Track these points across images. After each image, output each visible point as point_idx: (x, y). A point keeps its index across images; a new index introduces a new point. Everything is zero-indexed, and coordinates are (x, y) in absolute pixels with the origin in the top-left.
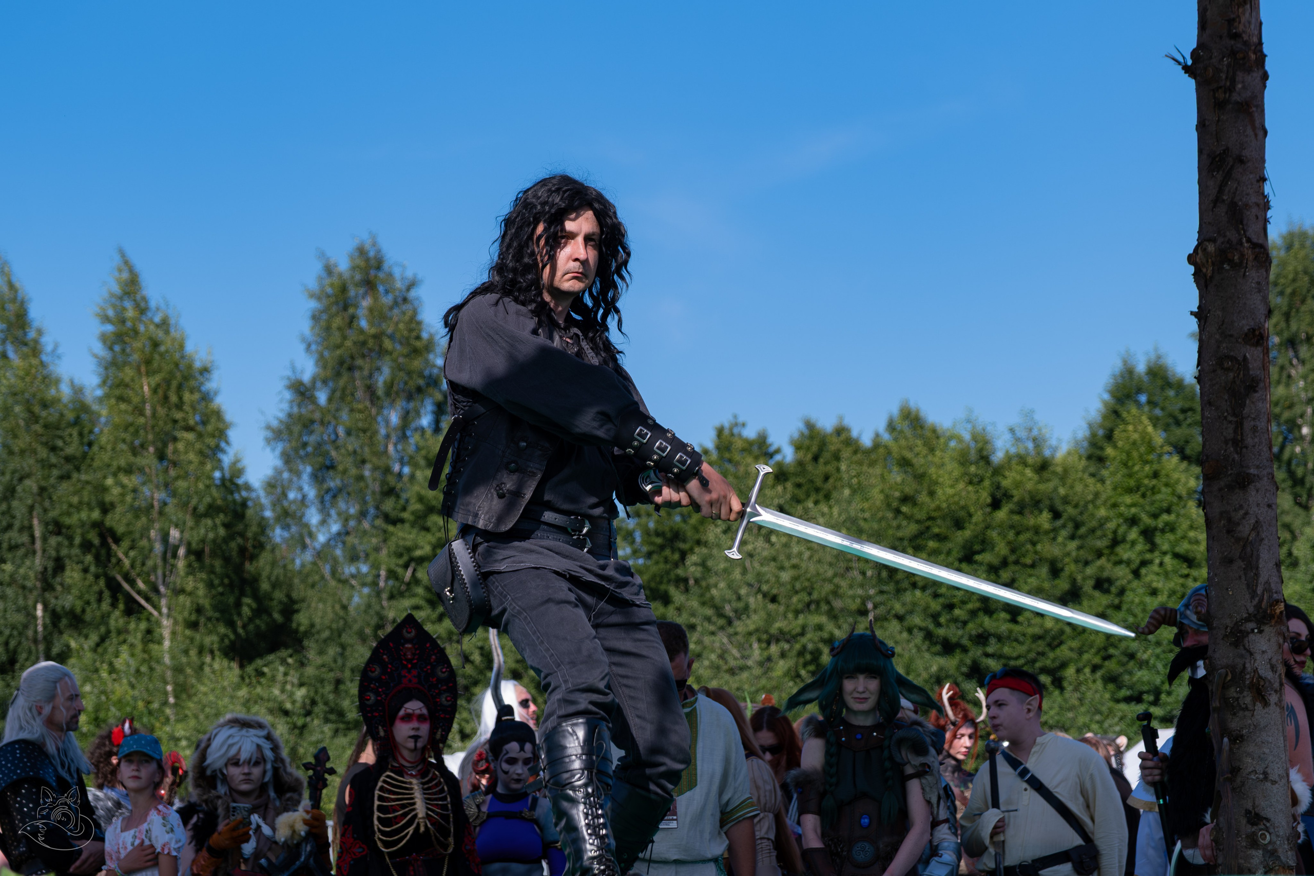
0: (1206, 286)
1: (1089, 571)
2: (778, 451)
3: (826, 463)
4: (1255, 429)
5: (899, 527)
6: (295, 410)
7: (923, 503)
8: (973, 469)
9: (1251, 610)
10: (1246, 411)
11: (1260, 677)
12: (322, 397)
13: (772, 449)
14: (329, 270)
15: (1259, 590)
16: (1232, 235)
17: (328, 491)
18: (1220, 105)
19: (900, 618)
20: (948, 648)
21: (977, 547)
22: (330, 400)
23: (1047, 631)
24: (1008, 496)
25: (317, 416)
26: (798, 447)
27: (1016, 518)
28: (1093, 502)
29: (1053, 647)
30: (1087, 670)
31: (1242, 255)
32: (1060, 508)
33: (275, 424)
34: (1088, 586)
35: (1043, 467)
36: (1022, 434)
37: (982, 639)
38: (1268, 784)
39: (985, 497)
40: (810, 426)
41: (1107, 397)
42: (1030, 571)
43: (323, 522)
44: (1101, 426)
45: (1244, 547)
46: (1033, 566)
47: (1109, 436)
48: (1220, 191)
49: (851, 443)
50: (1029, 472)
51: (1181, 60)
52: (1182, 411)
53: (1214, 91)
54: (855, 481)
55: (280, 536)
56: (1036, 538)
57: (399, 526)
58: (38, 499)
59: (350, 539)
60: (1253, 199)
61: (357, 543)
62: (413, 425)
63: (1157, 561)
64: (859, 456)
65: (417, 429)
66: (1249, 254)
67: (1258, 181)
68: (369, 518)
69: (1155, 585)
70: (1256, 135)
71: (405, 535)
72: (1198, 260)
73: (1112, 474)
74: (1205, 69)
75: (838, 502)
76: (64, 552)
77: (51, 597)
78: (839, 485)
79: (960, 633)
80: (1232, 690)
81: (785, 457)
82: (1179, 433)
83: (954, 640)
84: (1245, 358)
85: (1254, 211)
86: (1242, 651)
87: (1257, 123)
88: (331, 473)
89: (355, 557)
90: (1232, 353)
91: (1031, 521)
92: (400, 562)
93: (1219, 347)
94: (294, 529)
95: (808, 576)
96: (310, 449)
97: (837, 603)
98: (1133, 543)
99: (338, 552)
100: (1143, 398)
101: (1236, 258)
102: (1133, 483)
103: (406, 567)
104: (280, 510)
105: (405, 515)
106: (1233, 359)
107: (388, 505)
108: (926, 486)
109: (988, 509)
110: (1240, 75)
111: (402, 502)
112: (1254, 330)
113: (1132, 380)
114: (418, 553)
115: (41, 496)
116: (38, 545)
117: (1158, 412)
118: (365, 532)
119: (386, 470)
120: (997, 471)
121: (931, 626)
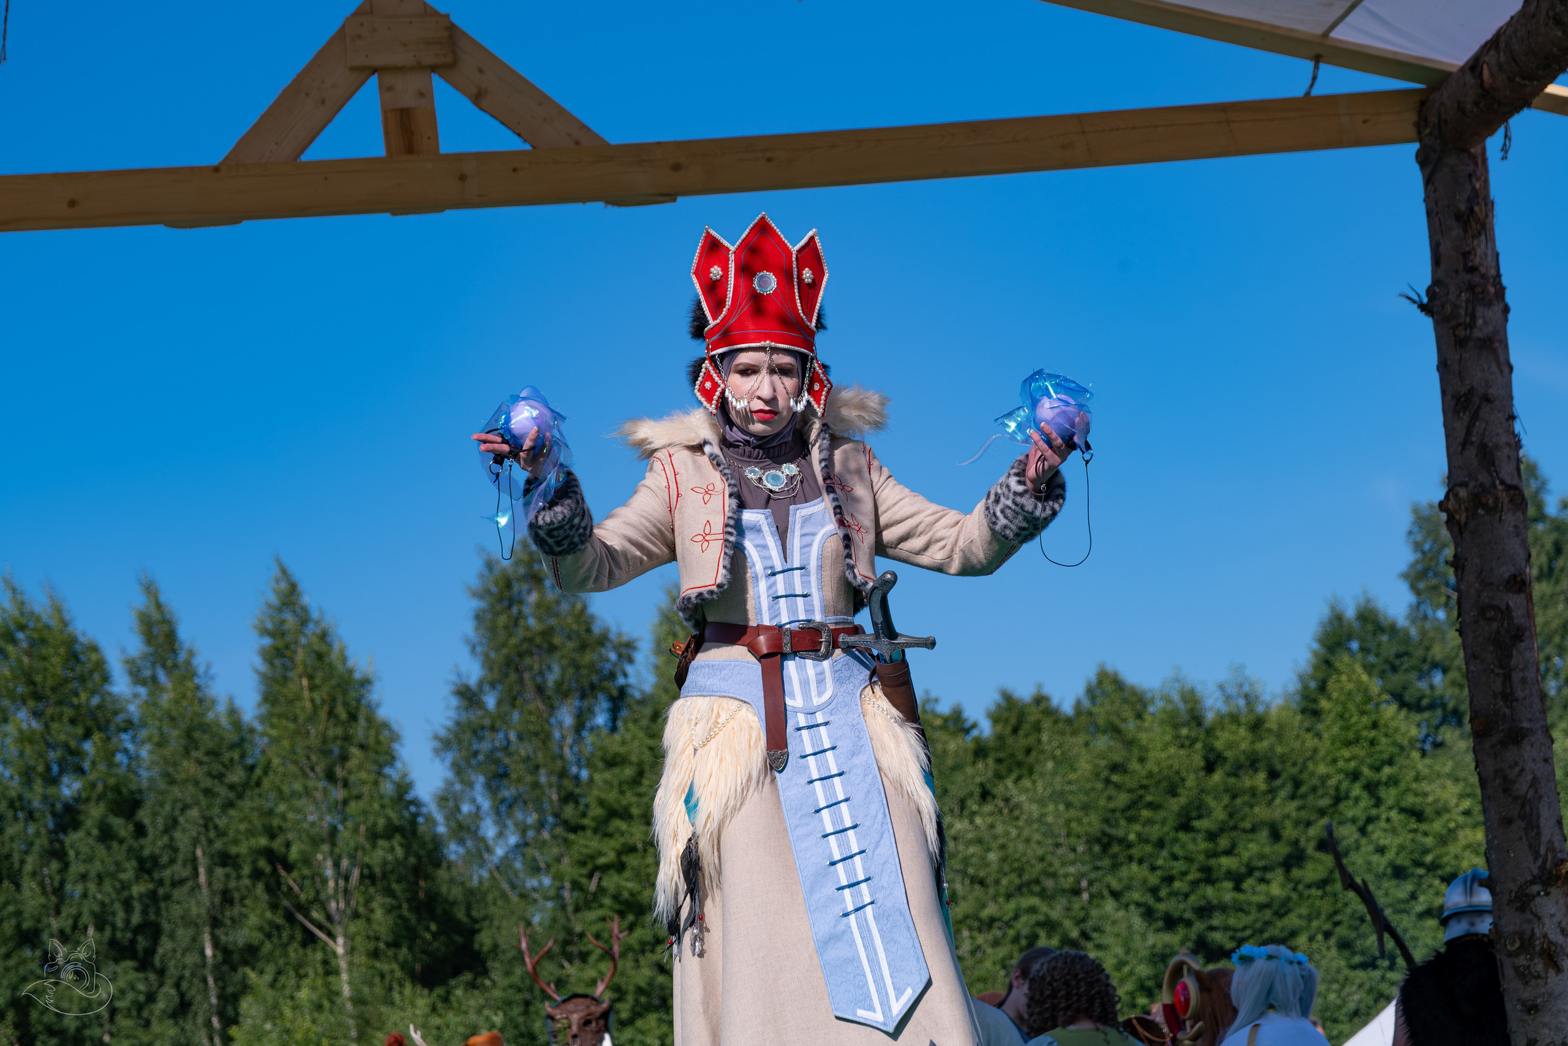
0: (1461, 534)
1: (1313, 832)
2: (974, 726)
3: (1026, 736)
4: (1524, 681)
5: (1110, 798)
6: (464, 717)
7: (1134, 771)
8: (1184, 731)
9: (1536, 872)
10: (1514, 662)
11: (1550, 942)
12: (490, 701)
13: (968, 724)
14: (490, 565)
15: (1543, 850)
16: (1484, 478)
17: (503, 801)
18: (1461, 343)
19: (1116, 895)
20: (1170, 923)
21: (1194, 814)
22: (499, 703)
23: (1272, 899)
24: (1222, 758)
25: (487, 722)
26: (995, 719)
27: (1232, 780)
28: (1311, 758)
29: (1280, 915)
30: (1320, 937)
31: (1497, 499)
32: (1279, 766)
33: (443, 733)
34: (1310, 850)
35: (1257, 726)
36: (1232, 690)
37: (1205, 911)
39: (1198, 761)
40: (1007, 697)
41: (1316, 646)
42: (1250, 836)
43: (500, 835)
44: (1313, 677)
45: (1523, 806)
46: (1253, 830)
47: (1322, 687)
48: (1468, 432)
49: (1051, 713)
50: (1243, 732)
51: (1416, 298)
52: (1398, 656)
53: (1454, 328)
54: (1058, 752)
55: (456, 852)
56: (1253, 801)
57: (581, 833)
58: (203, 830)
59: (530, 851)
60: (1504, 439)
61: (537, 854)
62: (588, 724)
63: (1384, 816)
64: (1060, 725)
65: (592, 729)
66: (1504, 497)
67: (1507, 420)
68: (548, 827)
69: (1382, 842)
70: (1501, 372)
71: (587, 842)
72: (1450, 507)
73: (1328, 728)
74: (1443, 306)
75: (1042, 775)
76: (232, 884)
77: (219, 932)
78: (1042, 757)
79: (1182, 906)
80: (1522, 957)
81: (982, 732)
82: (1396, 679)
83: (1176, 915)
84: (1508, 606)
85: (1506, 451)
86: (1529, 916)
87: (1502, 359)
88: (505, 782)
89: (535, 869)
90: (1494, 602)
91: (1247, 782)
92: (585, 871)
93: (1479, 597)
94: (470, 843)
95: (1017, 856)
96: (481, 757)
97: (1049, 883)
98: (1357, 800)
99: (518, 865)
100: (1355, 645)
101: (1491, 502)
102: (1351, 735)
103: (590, 876)
104: (453, 824)
105: (586, 822)
106: (1496, 608)
107: (569, 811)
108: (1136, 752)
109: (1202, 773)
110: (1480, 311)
111: (581, 808)
112: (1514, 577)
113: (1341, 626)
114: (602, 861)
115: (206, 826)
116: (202, 878)
117: (1371, 659)
118: (544, 842)
119: (563, 774)
120: (1210, 732)
121: (1151, 901)
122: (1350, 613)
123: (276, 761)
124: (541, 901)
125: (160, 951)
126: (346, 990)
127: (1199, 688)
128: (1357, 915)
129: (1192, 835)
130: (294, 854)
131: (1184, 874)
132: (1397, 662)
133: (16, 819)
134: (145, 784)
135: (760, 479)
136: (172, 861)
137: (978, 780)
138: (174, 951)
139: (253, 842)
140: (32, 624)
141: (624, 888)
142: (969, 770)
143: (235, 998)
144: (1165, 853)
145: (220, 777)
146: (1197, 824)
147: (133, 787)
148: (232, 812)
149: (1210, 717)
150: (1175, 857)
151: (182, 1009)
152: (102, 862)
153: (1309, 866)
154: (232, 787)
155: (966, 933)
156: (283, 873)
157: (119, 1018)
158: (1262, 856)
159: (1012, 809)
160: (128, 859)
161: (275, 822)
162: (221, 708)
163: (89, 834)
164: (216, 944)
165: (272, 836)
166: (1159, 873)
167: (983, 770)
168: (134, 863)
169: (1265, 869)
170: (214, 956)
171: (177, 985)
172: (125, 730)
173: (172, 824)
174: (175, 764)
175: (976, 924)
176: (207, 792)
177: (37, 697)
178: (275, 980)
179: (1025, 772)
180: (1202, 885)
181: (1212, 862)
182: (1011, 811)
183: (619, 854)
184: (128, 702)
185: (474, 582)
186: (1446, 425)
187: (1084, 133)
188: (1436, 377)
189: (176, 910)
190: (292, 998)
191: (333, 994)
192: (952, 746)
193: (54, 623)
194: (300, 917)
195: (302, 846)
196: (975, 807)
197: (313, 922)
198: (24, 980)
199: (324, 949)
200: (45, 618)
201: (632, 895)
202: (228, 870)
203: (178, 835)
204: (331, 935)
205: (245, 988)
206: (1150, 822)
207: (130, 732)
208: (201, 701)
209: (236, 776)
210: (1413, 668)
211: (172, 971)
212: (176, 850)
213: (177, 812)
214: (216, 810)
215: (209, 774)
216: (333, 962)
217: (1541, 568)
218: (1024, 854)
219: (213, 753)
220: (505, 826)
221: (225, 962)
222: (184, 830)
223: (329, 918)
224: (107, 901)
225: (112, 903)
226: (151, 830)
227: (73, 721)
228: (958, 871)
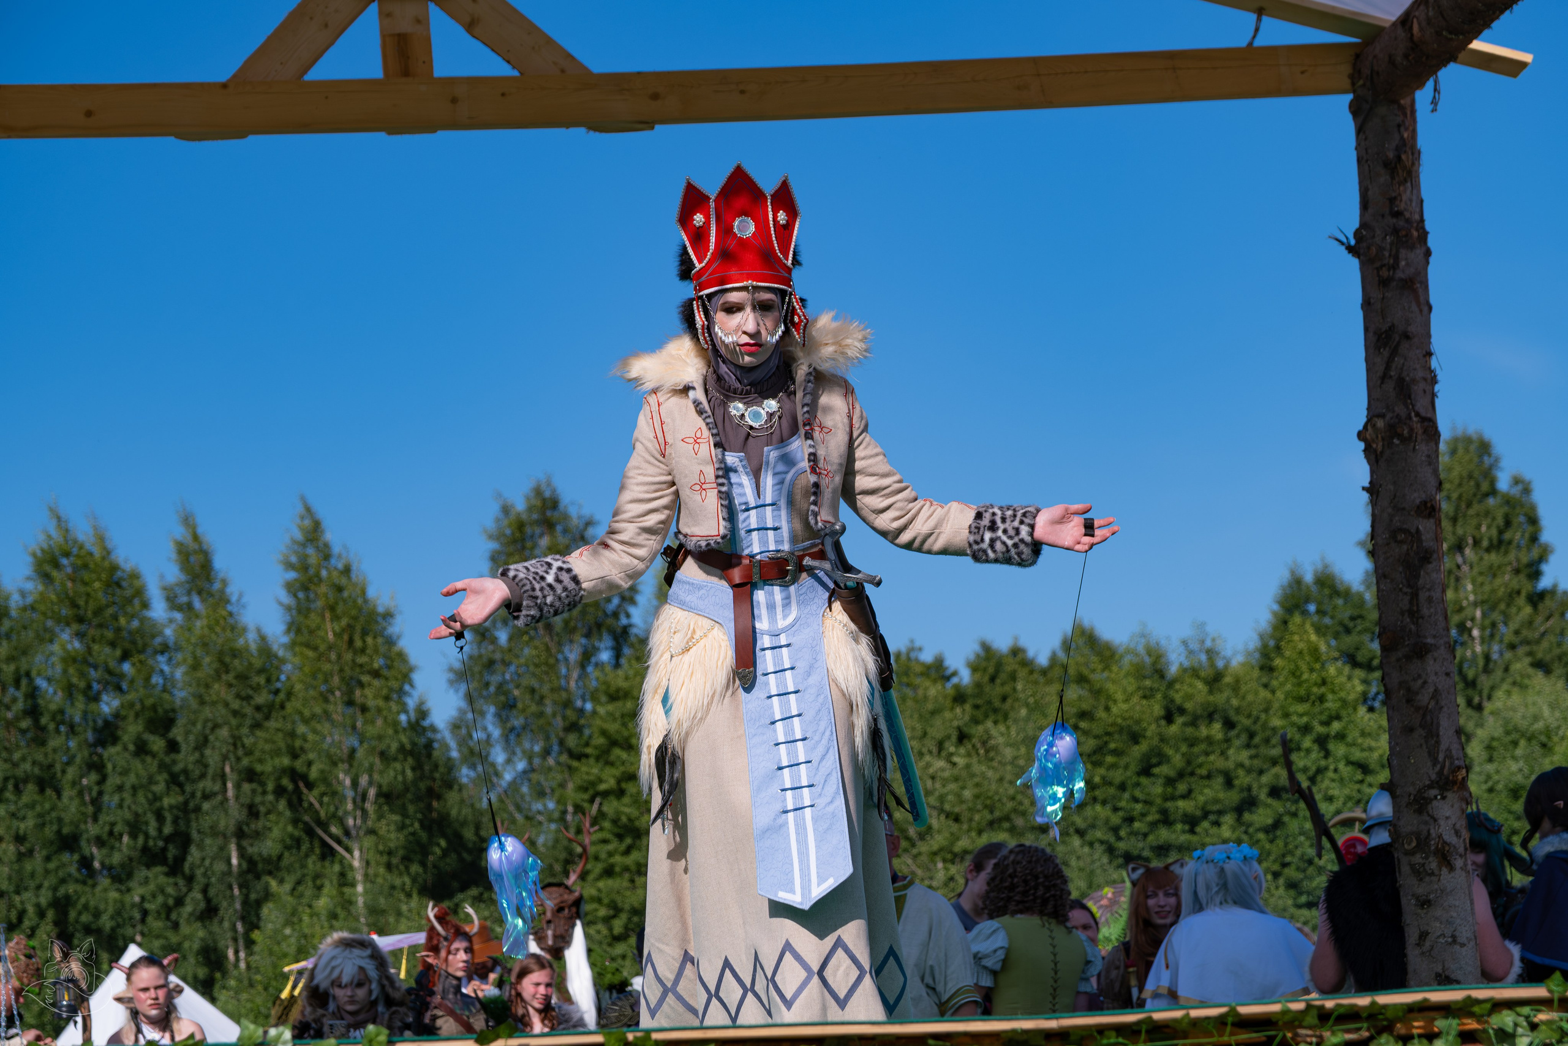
0: (1377, 461)
1: (1265, 779)
2: (955, 674)
3: (1003, 684)
4: (1430, 600)
6: (476, 651)
7: (1100, 719)
8: (1148, 683)
9: (1434, 777)
10: (1421, 582)
11: (1445, 842)
13: (948, 672)
14: (506, 510)
15: (1441, 757)
16: (1400, 410)
17: (512, 729)
18: (1385, 282)
19: (1080, 833)
21: (1154, 761)
22: (511, 640)
24: (1182, 711)
25: (498, 656)
26: (974, 668)
27: (1190, 730)
28: (1264, 711)
31: (1411, 430)
32: (1234, 718)
34: (1262, 796)
35: (1215, 680)
36: (1194, 646)
37: (1162, 850)
38: (1457, 947)
39: (1158, 711)
40: (986, 648)
41: (1276, 607)
42: (1206, 782)
43: (509, 761)
44: (1272, 637)
45: (1424, 715)
46: (1209, 777)
47: (1278, 646)
48: (1388, 367)
49: (1027, 664)
50: (1201, 685)
51: (1344, 240)
52: (1353, 618)
53: (1378, 269)
54: (1031, 700)
55: (467, 776)
56: (1210, 749)
57: (584, 760)
58: (231, 748)
59: (534, 776)
60: (1420, 374)
61: (542, 779)
62: (593, 660)
63: (1332, 767)
64: (1035, 676)
65: (597, 665)
66: (1418, 427)
67: (1424, 356)
68: (554, 754)
69: (1331, 792)
70: (1421, 311)
71: (590, 770)
72: (1368, 436)
73: (1282, 684)
74: (1369, 248)
75: (1016, 721)
76: (258, 799)
77: (245, 843)
78: (1016, 705)
79: (1140, 845)
80: (1418, 856)
81: (961, 679)
82: (1349, 640)
83: (1136, 853)
84: (1418, 530)
85: (1422, 385)
86: (1426, 818)
87: (1422, 299)
88: (515, 712)
89: (541, 794)
90: (1405, 526)
91: (1204, 731)
92: (586, 796)
93: (1391, 521)
94: (480, 768)
95: (990, 794)
96: (492, 689)
97: (1019, 822)
98: (1308, 751)
99: (525, 789)
100: (1312, 608)
101: (1405, 432)
102: (1302, 692)
103: (592, 801)
104: (465, 750)
105: (589, 750)
106: (1406, 531)
107: (572, 740)
108: (1103, 701)
109: (1163, 722)
110: (1403, 253)
111: (585, 737)
112: (1425, 503)
113: (1299, 589)
114: (603, 787)
115: (235, 745)
116: (230, 793)
117: (1327, 621)
118: (550, 769)
119: (567, 704)
120: (1171, 684)
121: (1112, 839)
122: (1309, 578)
123: (298, 687)
124: (546, 824)
125: (189, 859)
126: (360, 901)
127: (1163, 642)
128: (1306, 858)
129: (1152, 779)
130: (314, 773)
131: (1143, 815)
132: (1351, 625)
133: (58, 731)
134: (178, 702)
135: (743, 415)
136: (203, 776)
137: (956, 723)
138: (203, 859)
139: (277, 761)
140: (75, 551)
141: (623, 813)
142: (948, 715)
143: (259, 904)
144: (1126, 795)
145: (248, 698)
146: (1156, 770)
147: (167, 707)
148: (259, 733)
149: (1173, 670)
150: (1136, 800)
151: (209, 912)
152: (137, 775)
153: (1261, 811)
154: (258, 708)
155: (940, 865)
156: (305, 790)
157: (150, 919)
158: (1216, 801)
159: (989, 751)
160: (160, 773)
161: (298, 743)
162: (252, 637)
163: (125, 749)
164: (242, 855)
165: (295, 756)
166: (1121, 814)
167: (960, 715)
168: (165, 776)
169: (1220, 813)
170: (240, 865)
171: (205, 891)
172: (162, 653)
173: (203, 743)
174: (207, 686)
175: (949, 856)
176: (235, 713)
177: (81, 620)
178: (294, 889)
179: (1000, 717)
180: (1160, 826)
181: (1169, 804)
182: (987, 751)
183: (619, 782)
184: (165, 626)
185: (490, 524)
186: (1367, 360)
187: (1039, 75)
188: (1360, 315)
189: (206, 822)
190: (310, 906)
191: (348, 904)
192: (933, 691)
193: (97, 552)
194: (320, 832)
195: (321, 766)
196: (952, 749)
197: (331, 836)
198: (63, 881)
199: (341, 862)
200: (88, 546)
201: (630, 820)
202: (254, 785)
203: (208, 752)
204: (348, 850)
205: (267, 896)
206: (1113, 766)
207: (166, 654)
208: (233, 628)
209: (261, 699)
210: (1366, 630)
211: (200, 879)
212: (206, 766)
213: (208, 731)
214: (245, 731)
215: (238, 696)
216: (350, 875)
217: (1490, 540)
218: (997, 793)
219: (242, 677)
220: (514, 753)
221: (249, 871)
222: (213, 748)
223: (347, 833)
224: (140, 811)
225: (145, 813)
226: (184, 747)
227: (113, 644)
228: (934, 808)
